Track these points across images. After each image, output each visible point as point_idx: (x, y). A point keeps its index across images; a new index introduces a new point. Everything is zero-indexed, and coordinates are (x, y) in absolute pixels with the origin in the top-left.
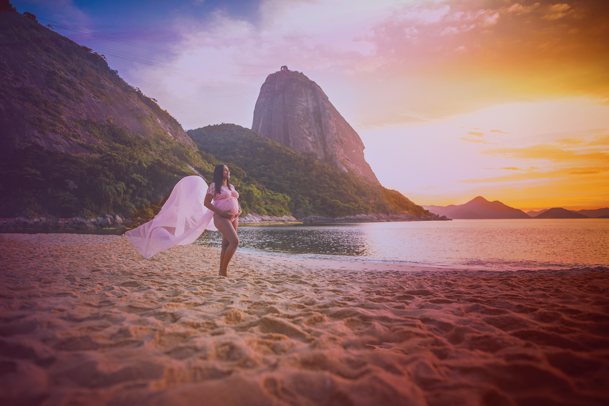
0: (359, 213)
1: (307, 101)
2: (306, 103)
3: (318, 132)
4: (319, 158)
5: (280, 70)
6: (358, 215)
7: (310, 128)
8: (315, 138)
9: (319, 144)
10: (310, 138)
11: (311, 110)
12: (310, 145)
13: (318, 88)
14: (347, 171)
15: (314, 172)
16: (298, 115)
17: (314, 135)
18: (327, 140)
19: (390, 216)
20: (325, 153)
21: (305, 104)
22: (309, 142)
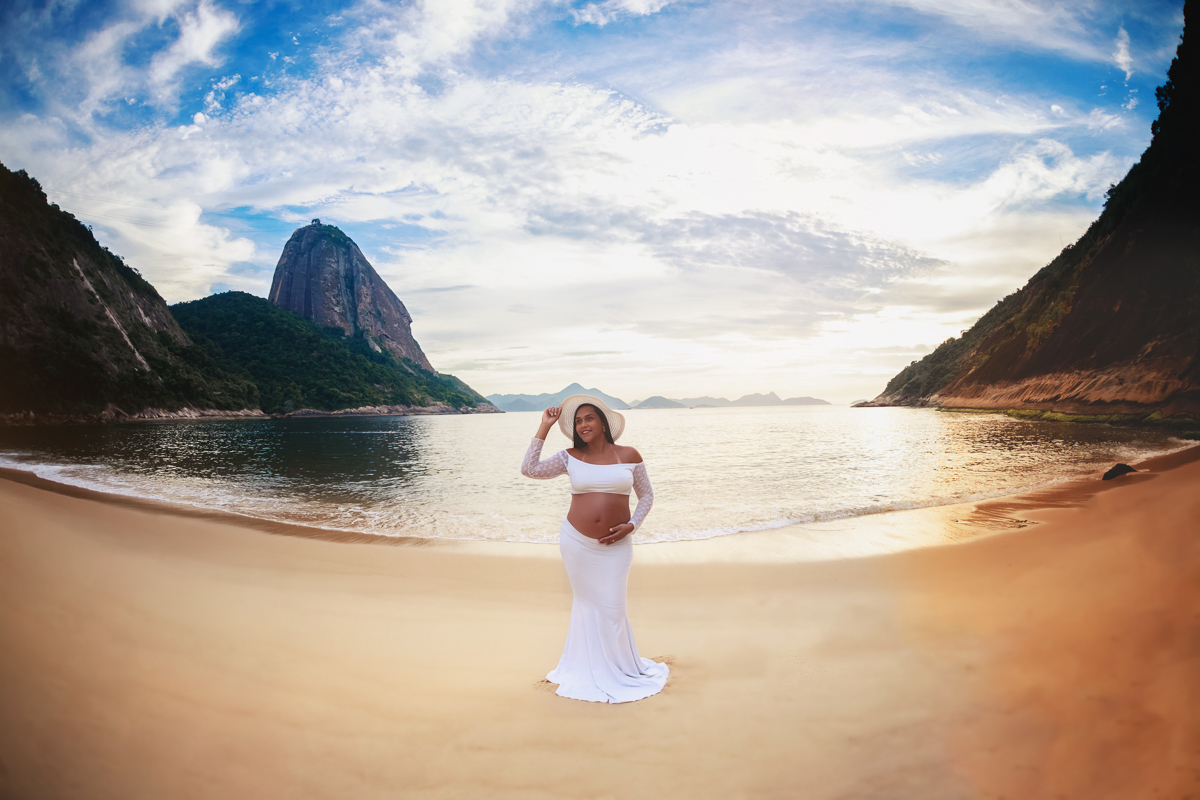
0: (364, 406)
1: (338, 262)
2: (336, 265)
3: (348, 301)
4: (347, 334)
5: (310, 224)
6: (361, 408)
7: (338, 295)
8: (344, 308)
9: (349, 315)
10: (337, 309)
11: (342, 273)
12: (337, 318)
13: (354, 247)
14: (380, 351)
15: (315, 354)
16: (325, 280)
17: (343, 304)
18: (359, 311)
19: (412, 408)
20: (356, 327)
21: (334, 266)
22: (335, 313)
